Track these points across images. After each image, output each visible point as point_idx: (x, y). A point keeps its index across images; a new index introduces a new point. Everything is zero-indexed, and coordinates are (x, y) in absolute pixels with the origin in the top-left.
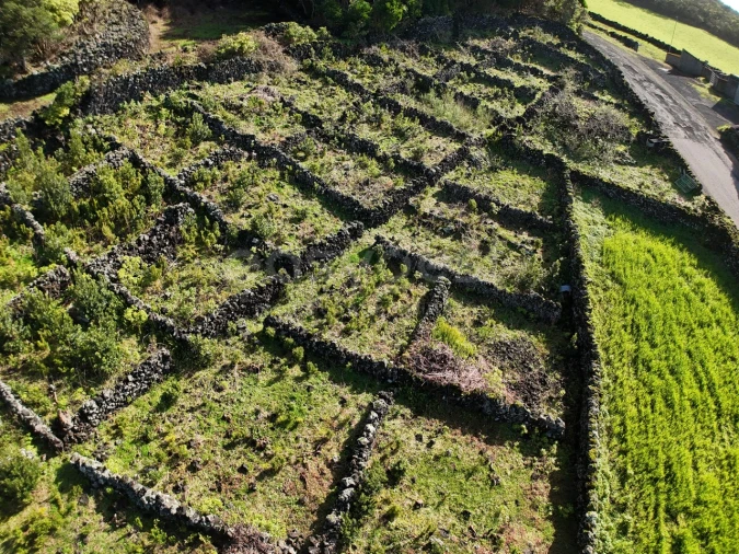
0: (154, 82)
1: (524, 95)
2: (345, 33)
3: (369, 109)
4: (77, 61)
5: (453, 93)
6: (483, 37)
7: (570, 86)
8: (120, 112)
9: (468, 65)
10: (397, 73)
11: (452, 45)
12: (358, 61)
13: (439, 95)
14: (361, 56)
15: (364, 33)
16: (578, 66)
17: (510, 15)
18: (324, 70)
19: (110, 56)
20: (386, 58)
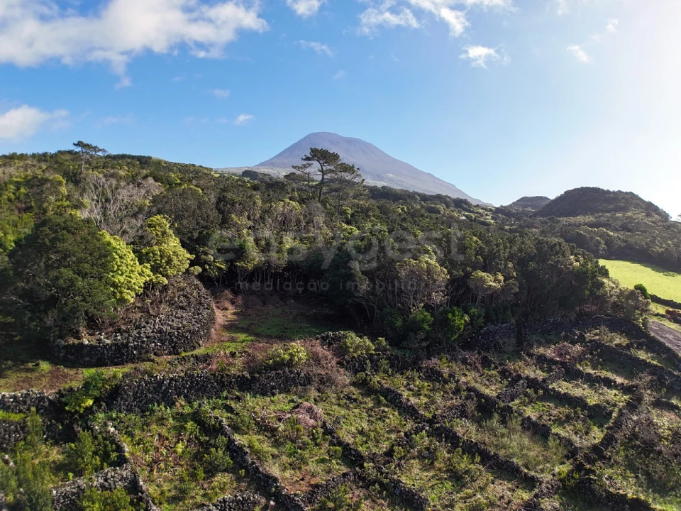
0: (191, 388)
1: (598, 414)
2: (404, 344)
3: (423, 440)
4: (128, 342)
5: (520, 419)
6: (548, 343)
7: (648, 396)
8: (148, 413)
9: (535, 380)
10: (457, 391)
11: (516, 355)
12: (416, 374)
13: (503, 422)
14: (419, 370)
15: (424, 344)
16: (653, 370)
17: (573, 316)
18: (377, 387)
19: (163, 344)
20: (446, 371)
